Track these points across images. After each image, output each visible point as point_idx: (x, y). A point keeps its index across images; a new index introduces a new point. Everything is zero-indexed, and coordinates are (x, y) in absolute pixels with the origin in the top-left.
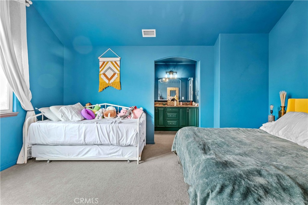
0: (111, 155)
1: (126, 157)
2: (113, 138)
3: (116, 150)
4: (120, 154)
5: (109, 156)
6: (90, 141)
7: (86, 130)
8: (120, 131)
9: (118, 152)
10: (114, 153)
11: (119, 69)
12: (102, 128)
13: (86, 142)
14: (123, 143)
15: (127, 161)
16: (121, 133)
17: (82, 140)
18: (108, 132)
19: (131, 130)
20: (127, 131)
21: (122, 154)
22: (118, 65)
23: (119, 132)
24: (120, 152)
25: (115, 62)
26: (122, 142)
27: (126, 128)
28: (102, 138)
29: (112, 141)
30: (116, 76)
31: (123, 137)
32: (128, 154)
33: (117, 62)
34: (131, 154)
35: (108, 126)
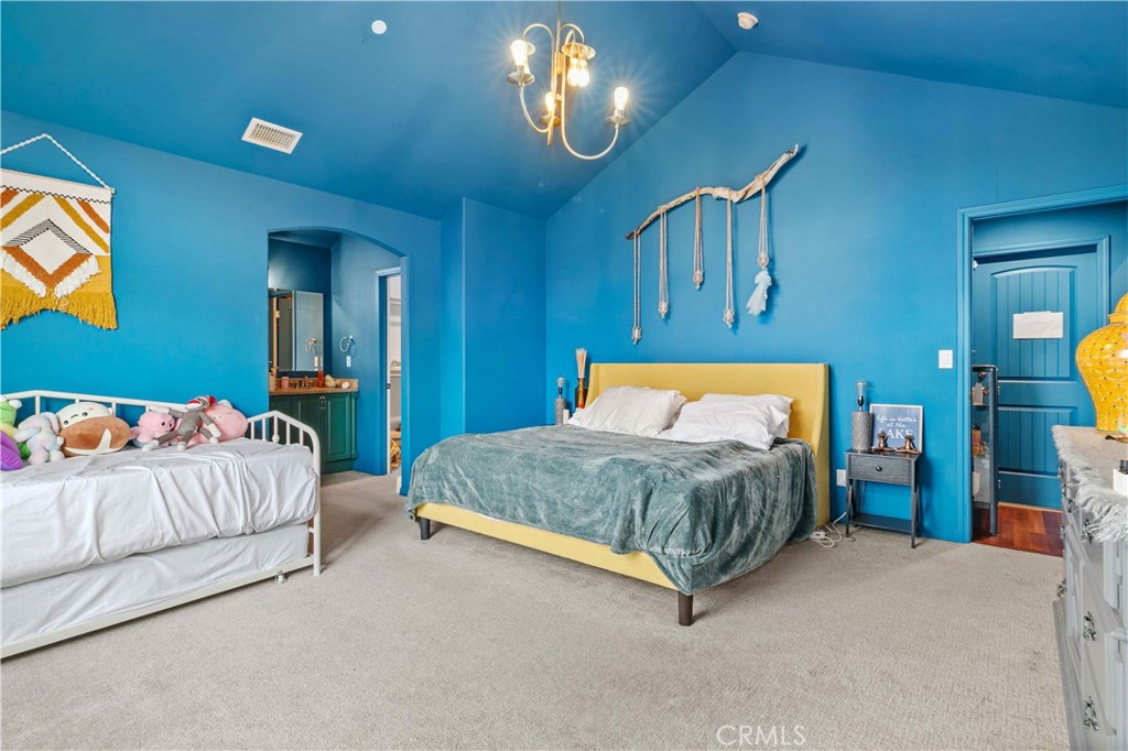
0: (213, 576)
1: (269, 569)
2: (229, 509)
3: (232, 554)
4: (248, 562)
5: (205, 580)
6: (127, 542)
7: (104, 502)
8: (256, 480)
9: (240, 558)
10: (225, 565)
11: (106, 238)
12: (180, 482)
13: (103, 550)
14: (265, 519)
15: (273, 579)
16: (260, 486)
17: (83, 546)
18: (209, 491)
19: (292, 472)
20: (279, 477)
21: (257, 562)
22: (100, 222)
23: (253, 484)
24: (249, 558)
25: (84, 204)
26: (262, 516)
27: (275, 467)
28: (183, 520)
29: (226, 521)
30: (89, 268)
31: (265, 498)
32: (278, 553)
33: (91, 203)
34: (287, 552)
35: (208, 468)
